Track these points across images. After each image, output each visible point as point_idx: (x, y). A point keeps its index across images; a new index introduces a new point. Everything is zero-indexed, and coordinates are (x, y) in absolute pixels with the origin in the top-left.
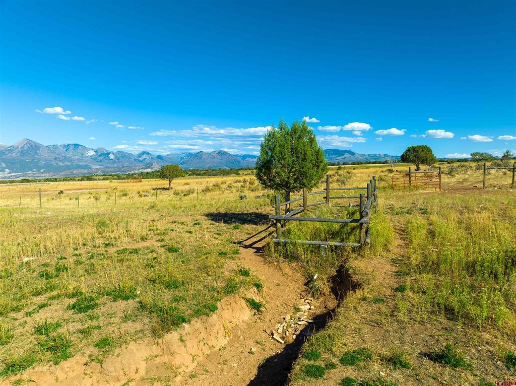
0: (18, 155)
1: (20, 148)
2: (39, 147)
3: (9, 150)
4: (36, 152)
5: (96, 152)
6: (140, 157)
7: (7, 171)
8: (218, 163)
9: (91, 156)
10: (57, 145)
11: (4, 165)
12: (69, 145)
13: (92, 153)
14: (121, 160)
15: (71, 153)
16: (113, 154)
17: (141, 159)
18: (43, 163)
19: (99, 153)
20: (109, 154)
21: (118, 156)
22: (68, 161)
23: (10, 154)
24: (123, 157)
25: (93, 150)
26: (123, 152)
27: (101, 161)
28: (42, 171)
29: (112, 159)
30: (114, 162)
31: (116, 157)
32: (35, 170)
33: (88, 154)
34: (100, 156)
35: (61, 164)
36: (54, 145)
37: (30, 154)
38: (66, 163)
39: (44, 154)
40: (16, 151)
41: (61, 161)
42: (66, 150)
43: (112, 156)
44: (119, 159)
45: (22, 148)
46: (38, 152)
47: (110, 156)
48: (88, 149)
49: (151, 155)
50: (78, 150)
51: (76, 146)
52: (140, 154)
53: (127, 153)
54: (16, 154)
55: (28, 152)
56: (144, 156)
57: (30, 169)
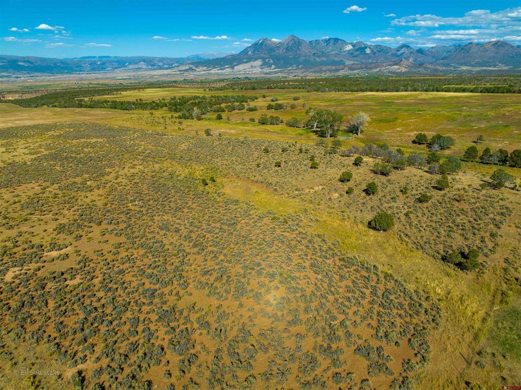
0: (284, 51)
1: (286, 44)
2: (301, 43)
3: (277, 47)
4: (298, 48)
5: (354, 46)
6: (398, 51)
7: (273, 66)
8: (490, 58)
9: (348, 51)
10: (319, 40)
11: (272, 62)
12: (330, 39)
13: (349, 47)
14: (376, 55)
15: (330, 48)
16: (370, 48)
17: (399, 53)
18: (303, 58)
19: (356, 48)
20: (366, 48)
21: (375, 50)
22: (325, 56)
23: (278, 51)
24: (379, 52)
25: (351, 44)
26: (381, 46)
27: (357, 56)
28: (300, 67)
29: (368, 54)
30: (370, 57)
31: (373, 51)
32: (295, 66)
33: (346, 49)
34: (357, 50)
35: (318, 59)
36: (316, 40)
37: (293, 50)
38: (322, 59)
39: (305, 50)
40: (283, 48)
41: (318, 57)
42: (326, 45)
43: (368, 51)
44: (374, 54)
45: (287, 44)
46: (300, 48)
47: (366, 50)
48: (347, 44)
49: (411, 48)
50: (337, 45)
51: (336, 40)
52: (398, 48)
53: (385, 47)
54: (282, 51)
55: (292, 49)
56: (403, 50)
57: (291, 65)
